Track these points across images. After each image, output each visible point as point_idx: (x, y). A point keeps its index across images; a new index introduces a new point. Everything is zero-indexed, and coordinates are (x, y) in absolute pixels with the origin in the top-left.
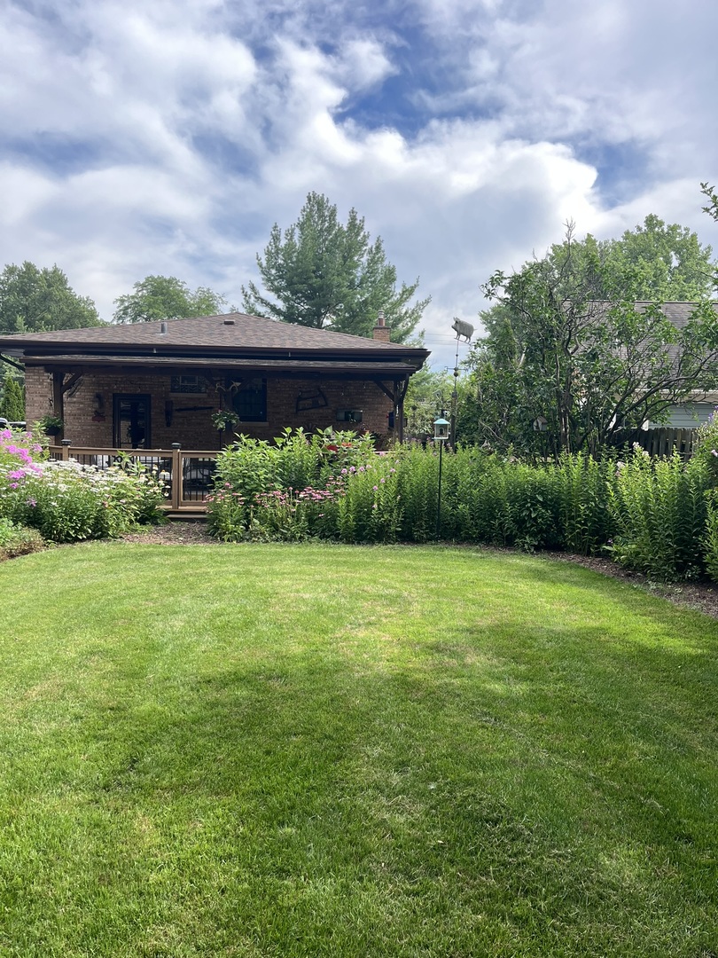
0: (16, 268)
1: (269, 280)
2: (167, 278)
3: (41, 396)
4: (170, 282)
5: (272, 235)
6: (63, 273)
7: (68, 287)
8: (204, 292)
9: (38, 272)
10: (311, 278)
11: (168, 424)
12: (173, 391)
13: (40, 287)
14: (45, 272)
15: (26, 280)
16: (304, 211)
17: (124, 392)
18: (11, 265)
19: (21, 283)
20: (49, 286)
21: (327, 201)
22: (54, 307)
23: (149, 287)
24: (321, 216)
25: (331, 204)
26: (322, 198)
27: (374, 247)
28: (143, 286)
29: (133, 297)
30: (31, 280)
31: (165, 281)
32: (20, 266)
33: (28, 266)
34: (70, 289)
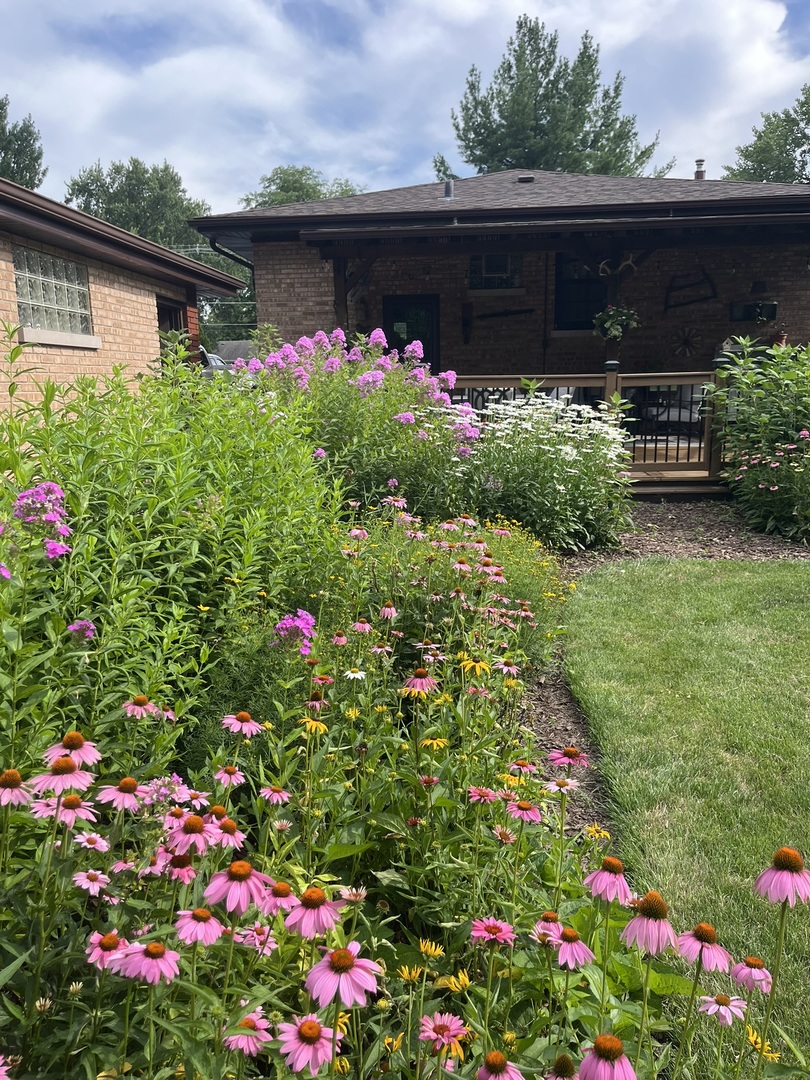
0: (123, 167)
1: (467, 147)
2: (300, 168)
3: (278, 305)
4: (302, 173)
5: (468, 82)
6: (175, 171)
7: (181, 188)
8: (341, 184)
9: (147, 172)
10: (528, 138)
11: (466, 340)
12: (473, 287)
13: (151, 189)
14: (155, 170)
15: (134, 182)
16: (511, 43)
17: (398, 292)
18: (118, 163)
19: (129, 185)
20: (162, 187)
21: (543, 27)
22: (168, 214)
23: (278, 181)
24: (536, 49)
25: (548, 31)
26: (537, 24)
27: (612, 88)
28: (271, 180)
29: (261, 195)
30: (138, 180)
31: (297, 171)
32: (127, 164)
33: (135, 163)
34: (184, 191)
